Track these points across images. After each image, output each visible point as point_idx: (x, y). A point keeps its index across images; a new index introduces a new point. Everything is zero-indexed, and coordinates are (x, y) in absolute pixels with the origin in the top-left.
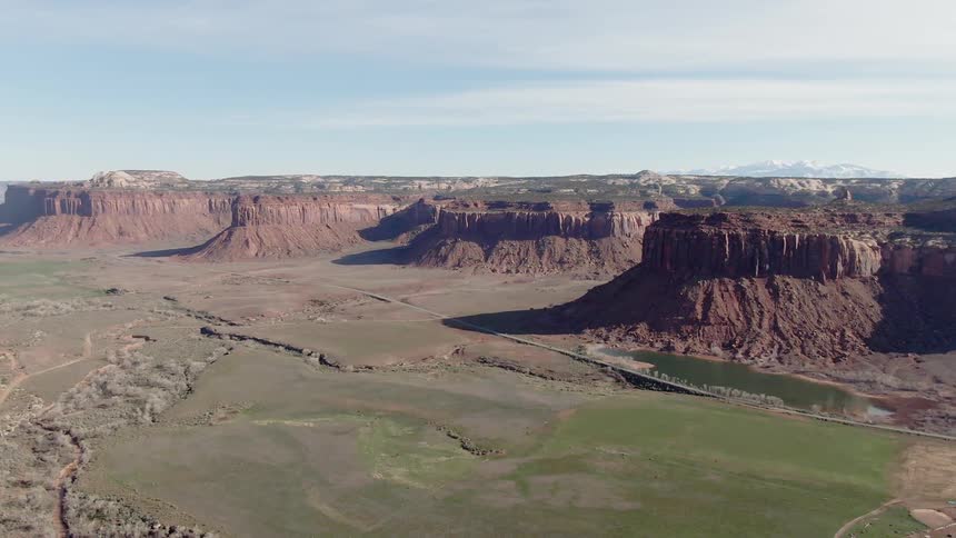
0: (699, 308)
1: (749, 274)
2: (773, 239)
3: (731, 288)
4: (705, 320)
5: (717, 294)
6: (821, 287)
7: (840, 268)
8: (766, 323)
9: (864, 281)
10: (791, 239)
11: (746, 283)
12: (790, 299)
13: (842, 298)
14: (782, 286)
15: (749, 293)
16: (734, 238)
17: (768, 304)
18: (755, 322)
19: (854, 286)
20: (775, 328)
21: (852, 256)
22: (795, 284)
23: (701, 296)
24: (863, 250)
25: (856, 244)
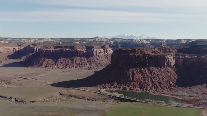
0: (131, 77)
1: (143, 66)
2: (149, 56)
3: (139, 71)
4: (133, 80)
5: (135, 73)
6: (162, 70)
7: (166, 64)
8: (150, 81)
9: (172, 68)
10: (153, 56)
11: (142, 69)
12: (155, 73)
13: (167, 72)
14: (152, 70)
15: (144, 72)
16: (139, 56)
17: (149, 75)
18: (147, 80)
19: (170, 69)
20: (152, 82)
21: (169, 61)
22: (155, 69)
23: (131, 73)
24: (171, 59)
25: (169, 57)
